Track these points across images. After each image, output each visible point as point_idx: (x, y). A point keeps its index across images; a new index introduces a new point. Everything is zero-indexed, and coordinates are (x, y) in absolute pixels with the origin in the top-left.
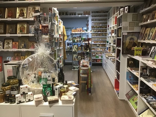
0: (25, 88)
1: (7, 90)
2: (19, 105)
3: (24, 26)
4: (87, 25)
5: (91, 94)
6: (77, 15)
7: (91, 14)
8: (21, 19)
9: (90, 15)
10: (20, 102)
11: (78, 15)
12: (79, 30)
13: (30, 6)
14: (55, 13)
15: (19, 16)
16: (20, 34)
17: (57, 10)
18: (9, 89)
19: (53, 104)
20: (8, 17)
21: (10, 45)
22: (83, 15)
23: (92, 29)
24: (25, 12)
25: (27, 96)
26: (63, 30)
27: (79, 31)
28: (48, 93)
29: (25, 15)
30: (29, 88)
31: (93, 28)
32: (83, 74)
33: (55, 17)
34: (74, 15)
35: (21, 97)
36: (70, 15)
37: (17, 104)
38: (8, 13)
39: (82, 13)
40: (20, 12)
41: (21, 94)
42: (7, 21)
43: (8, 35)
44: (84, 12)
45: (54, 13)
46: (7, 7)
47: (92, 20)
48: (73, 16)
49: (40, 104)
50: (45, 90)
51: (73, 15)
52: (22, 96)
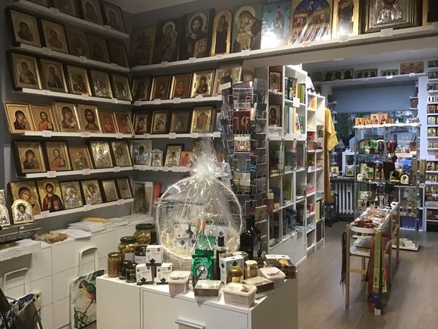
0: (157, 252)
1: (129, 251)
2: (139, 286)
3: (206, 114)
4: (415, 103)
5: (382, 313)
6: (379, 77)
7: (427, 70)
8: (201, 98)
9: (422, 72)
10: (144, 282)
11: (384, 74)
12: (377, 118)
13: (222, 68)
14: (292, 79)
15: (198, 92)
16: (196, 132)
17: (304, 68)
18: (132, 252)
19: (207, 297)
20: (176, 95)
21: (177, 159)
22: (399, 75)
23: (429, 116)
24: (209, 82)
25: (159, 270)
26: (324, 121)
27: (379, 122)
28: (202, 272)
29: (209, 88)
30: (169, 254)
31: (432, 112)
32: (362, 247)
33: (291, 88)
34: (369, 75)
35: (147, 270)
36: (359, 76)
37: (138, 284)
38: (177, 87)
39: (397, 70)
40: (200, 83)
41: (147, 265)
42: (172, 104)
43: (172, 136)
44: (402, 66)
45: (290, 78)
46: (174, 75)
47: (430, 87)
48: (367, 79)
49: (179, 293)
50: (195, 264)
51: (366, 76)
52: (148, 268)
